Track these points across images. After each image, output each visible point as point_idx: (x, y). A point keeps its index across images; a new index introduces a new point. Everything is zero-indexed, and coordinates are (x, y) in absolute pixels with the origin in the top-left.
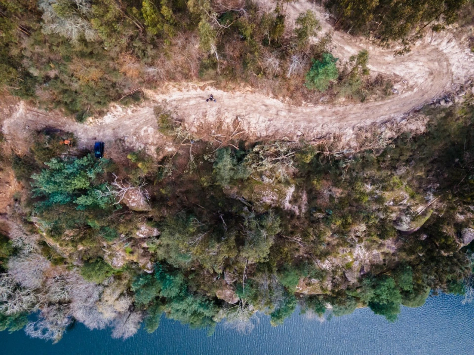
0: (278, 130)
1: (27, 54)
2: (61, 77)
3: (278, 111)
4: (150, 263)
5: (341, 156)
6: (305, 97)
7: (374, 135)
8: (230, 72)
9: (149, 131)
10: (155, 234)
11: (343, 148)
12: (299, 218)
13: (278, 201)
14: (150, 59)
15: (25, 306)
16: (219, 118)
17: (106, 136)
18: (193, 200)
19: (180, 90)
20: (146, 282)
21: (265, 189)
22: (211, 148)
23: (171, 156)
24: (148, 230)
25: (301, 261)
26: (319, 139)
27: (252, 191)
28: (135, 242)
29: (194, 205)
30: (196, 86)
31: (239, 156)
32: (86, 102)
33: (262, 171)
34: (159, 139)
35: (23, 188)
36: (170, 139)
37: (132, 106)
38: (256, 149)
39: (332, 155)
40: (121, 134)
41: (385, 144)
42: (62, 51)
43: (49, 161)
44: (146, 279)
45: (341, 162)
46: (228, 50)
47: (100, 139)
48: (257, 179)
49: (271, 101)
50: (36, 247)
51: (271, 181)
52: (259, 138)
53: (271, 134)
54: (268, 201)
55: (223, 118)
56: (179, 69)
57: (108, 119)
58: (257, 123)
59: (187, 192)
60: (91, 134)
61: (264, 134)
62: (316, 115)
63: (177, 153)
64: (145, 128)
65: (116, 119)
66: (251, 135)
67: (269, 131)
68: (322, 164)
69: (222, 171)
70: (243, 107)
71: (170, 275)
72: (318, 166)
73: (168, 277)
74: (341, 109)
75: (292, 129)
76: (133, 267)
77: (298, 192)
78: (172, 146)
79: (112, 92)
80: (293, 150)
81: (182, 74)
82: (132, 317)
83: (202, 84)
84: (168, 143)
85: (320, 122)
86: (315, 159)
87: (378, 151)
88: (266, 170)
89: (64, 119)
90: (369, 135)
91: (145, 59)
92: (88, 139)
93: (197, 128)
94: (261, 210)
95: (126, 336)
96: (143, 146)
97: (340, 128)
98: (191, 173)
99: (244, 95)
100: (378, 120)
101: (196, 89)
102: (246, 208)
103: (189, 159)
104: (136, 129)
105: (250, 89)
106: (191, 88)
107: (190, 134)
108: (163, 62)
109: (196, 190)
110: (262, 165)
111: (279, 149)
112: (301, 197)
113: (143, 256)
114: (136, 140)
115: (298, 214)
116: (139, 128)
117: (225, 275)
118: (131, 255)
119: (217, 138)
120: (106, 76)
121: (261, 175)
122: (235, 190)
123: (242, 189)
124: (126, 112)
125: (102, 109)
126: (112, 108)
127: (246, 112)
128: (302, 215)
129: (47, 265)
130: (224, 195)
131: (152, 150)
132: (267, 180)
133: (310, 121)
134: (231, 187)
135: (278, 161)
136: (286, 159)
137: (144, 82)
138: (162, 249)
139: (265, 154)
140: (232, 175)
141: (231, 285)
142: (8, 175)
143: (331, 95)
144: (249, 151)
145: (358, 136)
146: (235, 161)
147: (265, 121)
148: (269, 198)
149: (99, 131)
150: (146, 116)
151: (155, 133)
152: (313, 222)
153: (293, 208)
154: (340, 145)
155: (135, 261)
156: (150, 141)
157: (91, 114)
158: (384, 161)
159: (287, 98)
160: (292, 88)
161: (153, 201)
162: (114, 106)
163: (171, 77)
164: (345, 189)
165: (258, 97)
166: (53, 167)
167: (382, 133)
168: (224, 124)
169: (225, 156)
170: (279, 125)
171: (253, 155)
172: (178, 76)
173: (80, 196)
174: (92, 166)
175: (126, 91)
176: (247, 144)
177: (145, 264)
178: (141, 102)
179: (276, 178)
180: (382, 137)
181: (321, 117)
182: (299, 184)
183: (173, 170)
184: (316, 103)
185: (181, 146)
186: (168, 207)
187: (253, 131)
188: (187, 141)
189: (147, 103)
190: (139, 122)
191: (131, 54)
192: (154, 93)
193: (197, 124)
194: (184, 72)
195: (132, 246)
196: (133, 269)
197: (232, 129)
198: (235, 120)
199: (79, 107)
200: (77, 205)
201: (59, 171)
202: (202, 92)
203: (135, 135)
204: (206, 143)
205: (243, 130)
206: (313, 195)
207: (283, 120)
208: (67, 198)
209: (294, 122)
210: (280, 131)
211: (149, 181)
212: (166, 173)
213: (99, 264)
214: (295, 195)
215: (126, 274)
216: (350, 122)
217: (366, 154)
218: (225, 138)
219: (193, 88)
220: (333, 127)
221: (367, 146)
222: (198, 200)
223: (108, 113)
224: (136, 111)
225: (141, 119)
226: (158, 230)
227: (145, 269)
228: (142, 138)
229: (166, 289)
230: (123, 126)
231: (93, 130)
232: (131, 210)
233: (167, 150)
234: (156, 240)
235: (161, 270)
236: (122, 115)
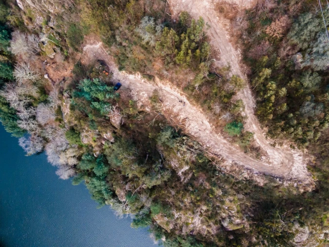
1: (121, 29)
2: (127, 48)
3: (206, 129)
4: (99, 152)
5: (219, 169)
6: (222, 132)
7: (240, 171)
8: (197, 98)
9: (145, 95)
10: (111, 141)
11: (222, 166)
12: (181, 183)
13: (177, 168)
14: (168, 68)
15: (28, 129)
16: (179, 112)
17: (125, 83)
18: (140, 138)
19: (171, 88)
21: (175, 158)
22: (166, 122)
23: (146, 113)
24: (110, 137)
25: (167, 204)
26: (215, 154)
27: (169, 155)
28: (100, 137)
29: (139, 141)
31: (175, 135)
32: (128, 64)
33: (180, 150)
34: (147, 102)
35: (71, 77)
36: (151, 105)
37: (146, 79)
38: (184, 138)
39: (216, 166)
40: (132, 87)
41: (241, 179)
42: (136, 39)
43: (95, 78)
44: (92, 158)
45: (217, 172)
46: (204, 88)
47: (121, 82)
48: (175, 151)
49: (206, 122)
50: (56, 106)
51: (181, 157)
52: (189, 134)
53: (196, 137)
54: (173, 165)
55: (180, 114)
56: (178, 80)
57: (131, 77)
58: (193, 127)
59: (140, 133)
60: (119, 78)
61: (193, 134)
62: (221, 143)
63: (149, 113)
64: (144, 93)
65: (135, 79)
66: (187, 130)
67: (196, 135)
68: (208, 166)
69: (162, 136)
70: (193, 116)
71: (104, 165)
72: (206, 166)
73: (102, 164)
74: (234, 149)
75: (206, 141)
76: (90, 148)
77: (189, 171)
78: (150, 109)
79: (142, 69)
80: (200, 151)
81: (177, 83)
82: (69, 170)
83: (182, 93)
84: (149, 106)
85: (220, 147)
86: (207, 162)
87: (236, 179)
88: (182, 150)
89: (113, 63)
90: (237, 169)
91: (166, 67)
92: (116, 78)
93: (166, 110)
94: (167, 166)
95: (62, 177)
96: (137, 100)
97: (227, 157)
98: (149, 126)
99: (197, 111)
100: (246, 166)
101: (178, 93)
102: (160, 160)
103: (152, 120)
105: (201, 111)
106: (176, 91)
107: (161, 110)
108: (173, 72)
109: (145, 135)
110: (182, 147)
111: (194, 145)
112: (189, 174)
113: (99, 147)
114: (136, 95)
115: (182, 181)
116: (141, 91)
117: (128, 184)
118: (94, 142)
119: (171, 120)
120: (145, 61)
121: (178, 150)
122: (162, 149)
123: (165, 151)
124: (141, 80)
125: (132, 71)
126: (137, 74)
127: (192, 119)
128: (183, 183)
130: (155, 147)
132: (179, 155)
133: (216, 144)
134: (161, 146)
135: (190, 150)
136: (194, 152)
137: (159, 74)
138: (109, 149)
139: (187, 143)
140: (166, 141)
142: (69, 66)
143: (233, 140)
144: (181, 136)
145: (232, 166)
146: (171, 136)
147: (197, 129)
148: (174, 164)
150: (148, 88)
151: (147, 98)
152: (186, 190)
153: (181, 177)
154: (222, 164)
155: (93, 146)
156: (142, 100)
157: (126, 70)
158: (236, 186)
159: (214, 127)
160: (219, 124)
161: (123, 126)
163: (172, 80)
164: (210, 185)
165: (202, 116)
166: (95, 82)
167: (243, 173)
168: (179, 117)
169: (169, 131)
170: (202, 135)
171: (181, 140)
172: (175, 82)
173: (96, 101)
174: (110, 92)
175: (148, 72)
176: (182, 132)
177: (96, 151)
178: (151, 81)
179: (184, 157)
181: (222, 146)
182: (192, 168)
183: (142, 119)
184: (225, 138)
185: (153, 112)
186: (127, 133)
187: (189, 129)
188: (158, 112)
189: (153, 83)
190: (143, 88)
191: (162, 60)
192: (159, 81)
193: (167, 108)
194: (179, 83)
195: (98, 138)
197: (181, 121)
198: (184, 119)
199: (124, 64)
200: (92, 104)
201: (96, 85)
202: (180, 96)
203: (138, 92)
204: (165, 118)
205: (185, 125)
206: (194, 178)
207: (206, 134)
208: (90, 98)
209: (209, 139)
210: (201, 138)
211: (128, 116)
212: (138, 118)
213: (77, 135)
214: (187, 171)
215: (84, 149)
216: (233, 157)
217: (230, 177)
218: (175, 123)
220: (224, 154)
221: (233, 174)
222: (142, 140)
223: (133, 75)
224: (146, 82)
225: (145, 87)
226: (114, 140)
227: (95, 153)
228: (139, 96)
229: (98, 169)
230: (135, 84)
231: (121, 76)
232: (110, 122)
233: (146, 109)
234: (110, 144)
235: (101, 159)
236: (139, 80)
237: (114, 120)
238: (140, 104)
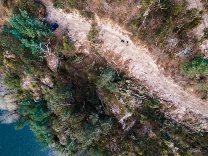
0: (146, 80)
3: (153, 71)
4: (39, 97)
5: (168, 118)
6: (173, 74)
7: (197, 121)
8: (143, 34)
9: (83, 36)
10: (50, 86)
11: (173, 115)
12: (122, 131)
13: (118, 115)
16: (121, 54)
17: (63, 23)
18: (79, 83)
19: (112, 27)
20: (30, 105)
21: (116, 104)
22: (106, 65)
23: (85, 55)
24: (49, 82)
26: (164, 100)
27: (110, 101)
28: (39, 83)
29: (78, 86)
30: (122, 31)
31: (117, 79)
33: (123, 95)
34: (85, 42)
36: (90, 46)
37: (85, 19)
38: (128, 81)
39: (164, 114)
40: (70, 28)
41: (199, 131)
44: (31, 103)
45: (166, 121)
47: (58, 23)
48: (117, 97)
49: (153, 63)
51: (123, 103)
52: (133, 77)
53: (141, 80)
54: (114, 112)
55: (123, 55)
56: (120, 15)
57: (69, 16)
58: (138, 70)
59: (80, 78)
60: (56, 18)
61: (137, 77)
62: (171, 87)
63: (88, 56)
64: (83, 33)
65: (73, 19)
66: (130, 73)
67: (141, 78)
68: (155, 114)
69: (103, 79)
70: (137, 57)
71: (43, 110)
72: (152, 113)
73: (41, 110)
74: (187, 94)
75: (154, 86)
77: (131, 118)
78: (89, 50)
80: (146, 96)
83: (125, 31)
84: (88, 48)
85: (170, 92)
86: (154, 109)
87: (192, 131)
88: (124, 96)
90: (193, 119)
92: (53, 19)
93: (107, 51)
94: (107, 113)
95: (3, 122)
96: (75, 40)
97: (179, 103)
98: (88, 70)
99: (141, 51)
100: (204, 115)
101: (120, 32)
102: (101, 106)
103: (92, 62)
104: (78, 30)
105: (146, 51)
106: (118, 30)
107: (101, 51)
109: (84, 80)
110: (125, 92)
111: (140, 90)
112: (131, 122)
113: (38, 92)
114: (74, 35)
115: (123, 129)
116: (80, 31)
117: (68, 129)
118: (33, 87)
119: (112, 63)
121: (120, 96)
122: (102, 94)
123: (106, 96)
124: (80, 19)
125: (70, 9)
126: (75, 12)
127: (136, 60)
128: (125, 131)
130: (95, 92)
131: (78, 45)
132: (121, 101)
133: (165, 88)
134: (101, 91)
135: (135, 96)
136: (139, 98)
137: (99, 10)
138: (48, 95)
139: (131, 87)
140: (106, 85)
141: (67, 136)
144: (123, 80)
145: (186, 115)
146: (113, 79)
147: (143, 71)
148: (115, 110)
149: (61, 19)
150: (87, 28)
151: (86, 39)
152: (128, 139)
153: (123, 124)
154: (172, 112)
155: (33, 91)
156: (80, 41)
157: (62, 7)
158: (190, 138)
159: (162, 68)
160: (169, 65)
161: (62, 71)
162: (76, 12)
163: (113, 17)
164: (157, 136)
165: (148, 57)
167: (201, 123)
168: (121, 58)
169: (110, 72)
170: (148, 79)
171: (124, 83)
172: (117, 19)
175: (87, 8)
176: (125, 76)
177: (36, 96)
178: (90, 19)
179: (127, 104)
180: (200, 126)
181: (173, 91)
182: (135, 115)
183: (81, 62)
184: (176, 81)
185: (93, 54)
186: (66, 78)
187: (133, 72)
188: (97, 54)
190: (82, 28)
192: (99, 20)
193: (108, 49)
194: (121, 19)
195: (37, 84)
196: (30, 94)
197: (123, 63)
198: (128, 60)
202: (122, 35)
203: (76, 33)
204: (106, 61)
205: (128, 68)
206: (138, 126)
207: (153, 78)
209: (157, 82)
210: (147, 82)
212: (77, 61)
214: (129, 118)
215: (25, 94)
216: (187, 104)
217: (183, 127)
218: (116, 66)
219: (119, 30)
220: (176, 100)
221: (188, 124)
222: (82, 85)
223: (71, 13)
224: (85, 22)
225: (84, 27)
226: (53, 85)
227: (34, 98)
228: (78, 36)
229: (36, 115)
230: (73, 25)
231: (59, 17)
232: (48, 66)
233: (85, 50)
234: (48, 89)
235: (41, 104)
236: (77, 19)
237: (51, 63)
238: (79, 45)
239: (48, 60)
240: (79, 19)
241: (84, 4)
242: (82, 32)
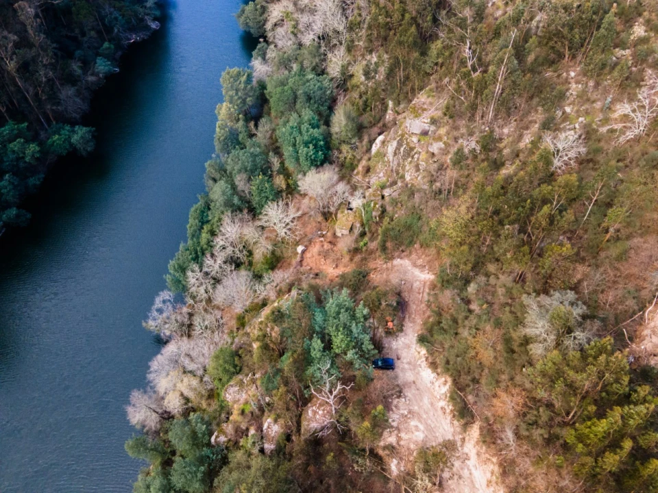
1: (492, 280)
2: (472, 317)
4: (225, 439)
9: (417, 433)
10: (266, 446)
14: (526, 433)
17: (404, 372)
19: (489, 483)
20: (200, 435)
23: (383, 469)
24: (273, 435)
28: (257, 418)
32: (446, 346)
34: (409, 449)
35: (332, 281)
36: (409, 466)
37: (450, 407)
40: (409, 393)
42: (506, 317)
43: (365, 306)
44: (204, 434)
47: (397, 364)
50: (261, 297)
56: (523, 483)
57: (427, 374)
60: (404, 354)
63: (389, 479)
64: (421, 427)
65: (429, 385)
71: (203, 472)
73: (202, 468)
76: (223, 416)
78: (400, 471)
79: (466, 379)
81: (516, 488)
82: (154, 415)
84: (402, 464)
89: (419, 321)
91: (523, 426)
92: (397, 349)
95: (130, 410)
96: (395, 424)
104: (418, 414)
108: (527, 454)
113: (237, 430)
114: (402, 414)
116: (420, 418)
118: (240, 412)
120: (486, 371)
124: (440, 399)
125: (439, 366)
126: (443, 379)
129: (238, 309)
131: (390, 439)
137: (490, 425)
138: (245, 458)
142: (345, 266)
149: (409, 363)
150: (439, 427)
151: (416, 443)
155: (231, 418)
156: (403, 435)
157: (431, 353)
161: (316, 442)
162: (446, 381)
163: (506, 468)
166: (357, 311)
172: (511, 480)
173: (322, 342)
174: (363, 355)
175: (471, 398)
177: (224, 433)
178: (458, 421)
183: (362, 473)
185: (400, 486)
186: (306, 465)
189: (458, 429)
190: (428, 417)
191: (525, 405)
192: (476, 440)
195: (252, 413)
196: (220, 415)
199: (438, 337)
200: (311, 338)
201: (353, 317)
203: (410, 412)
208: (320, 327)
211: (344, 434)
212: (357, 462)
213: (232, 369)
215: (215, 405)
223: (435, 374)
224: (445, 413)
225: (434, 420)
226: (272, 451)
227: (218, 433)
228: (406, 423)
229: (185, 467)
230: (420, 395)
231: (410, 355)
232: (303, 410)
233: (392, 462)
234: (258, 448)
235: (214, 458)
236: (435, 393)
237: (315, 413)
238: (392, 440)
239: (317, 402)
240: (438, 397)
241: (471, 387)
242: (421, 423)
